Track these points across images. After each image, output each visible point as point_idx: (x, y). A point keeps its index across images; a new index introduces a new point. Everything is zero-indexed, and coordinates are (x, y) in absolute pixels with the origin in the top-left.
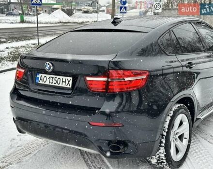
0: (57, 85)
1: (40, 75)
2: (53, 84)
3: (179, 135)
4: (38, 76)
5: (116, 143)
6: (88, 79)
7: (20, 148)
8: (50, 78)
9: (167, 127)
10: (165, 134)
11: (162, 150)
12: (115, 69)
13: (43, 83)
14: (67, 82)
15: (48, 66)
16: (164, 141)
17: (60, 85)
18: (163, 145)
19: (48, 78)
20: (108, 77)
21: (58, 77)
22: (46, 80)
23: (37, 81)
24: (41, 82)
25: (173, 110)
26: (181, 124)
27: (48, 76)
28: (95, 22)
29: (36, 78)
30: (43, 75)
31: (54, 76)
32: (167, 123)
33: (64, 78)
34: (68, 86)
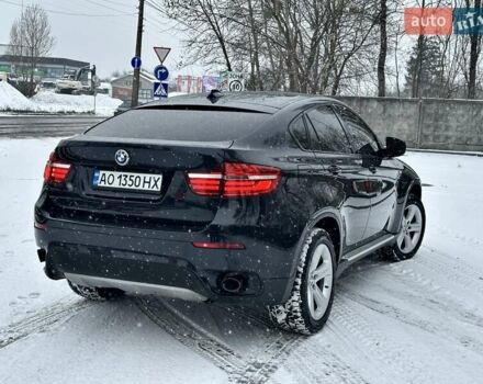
0: (133, 187)
1: (102, 172)
2: (127, 187)
3: (317, 280)
4: (96, 175)
5: (235, 277)
6: (191, 175)
7: (32, 314)
8: (120, 177)
9: (304, 259)
10: (301, 270)
11: (296, 296)
12: (230, 162)
13: (107, 185)
14: (153, 183)
15: (122, 156)
16: (299, 281)
17: (141, 187)
18: (298, 287)
19: (116, 177)
20: (224, 174)
21: (136, 175)
22: (112, 180)
23: (94, 182)
24: (103, 184)
25: (312, 235)
26: (321, 262)
27: (116, 174)
28: (89, 112)
29: (93, 178)
30: (108, 173)
31: (129, 174)
32: (305, 254)
33: (148, 176)
34: (155, 189)
